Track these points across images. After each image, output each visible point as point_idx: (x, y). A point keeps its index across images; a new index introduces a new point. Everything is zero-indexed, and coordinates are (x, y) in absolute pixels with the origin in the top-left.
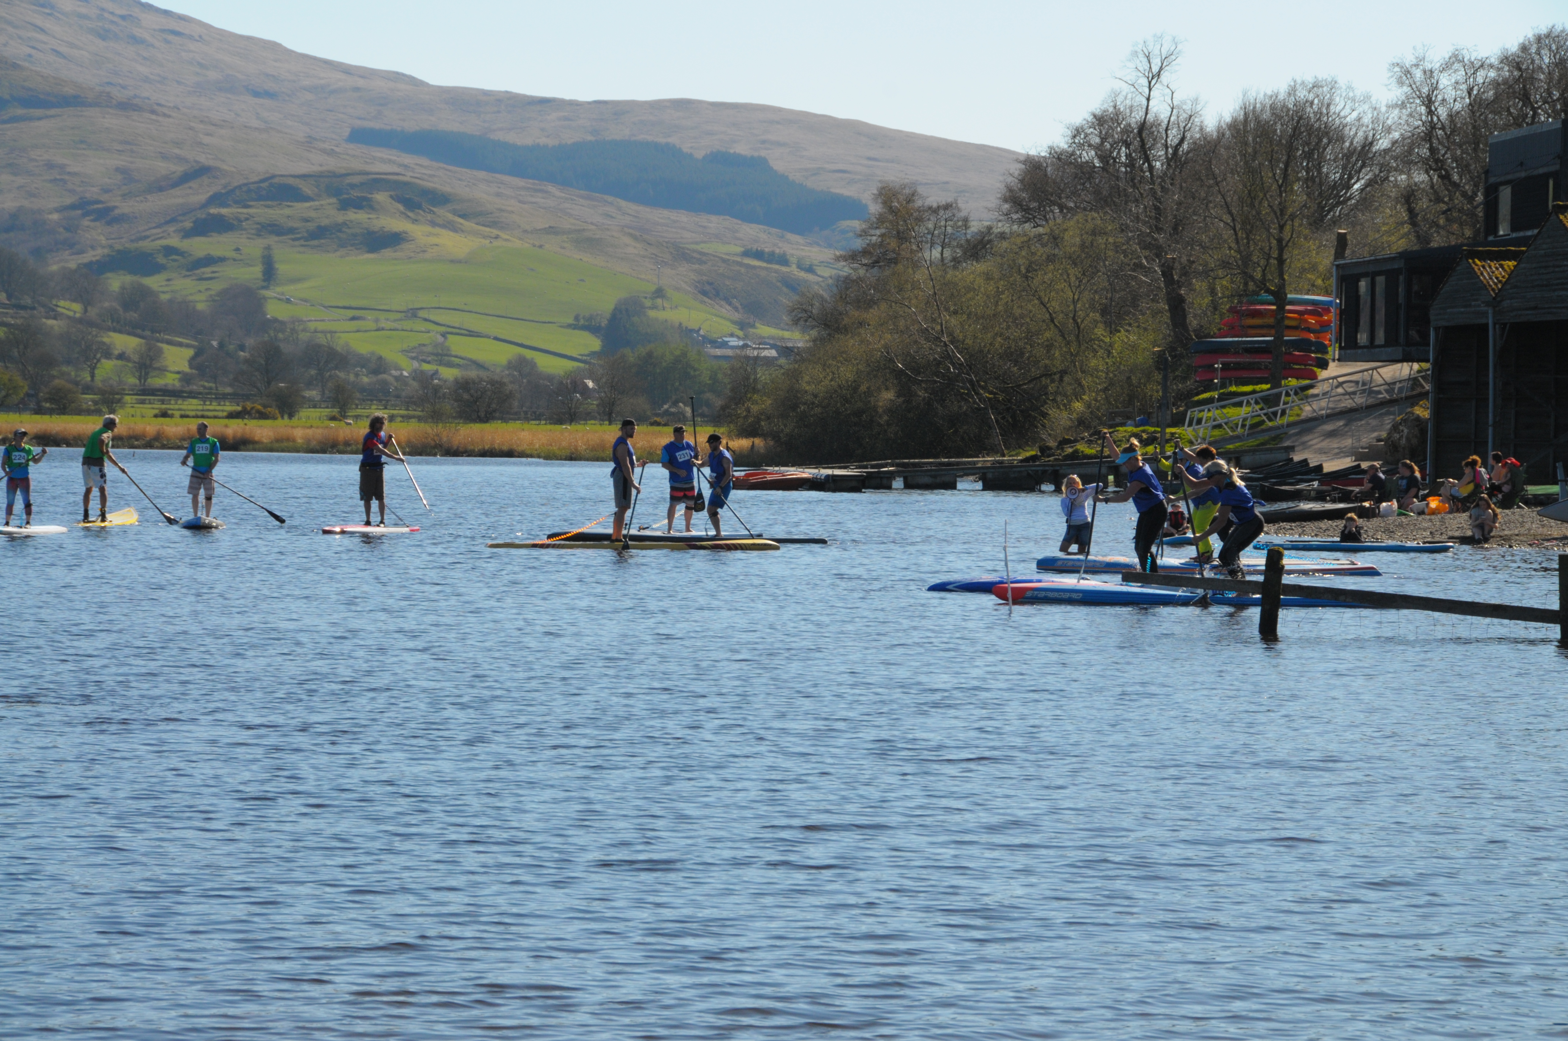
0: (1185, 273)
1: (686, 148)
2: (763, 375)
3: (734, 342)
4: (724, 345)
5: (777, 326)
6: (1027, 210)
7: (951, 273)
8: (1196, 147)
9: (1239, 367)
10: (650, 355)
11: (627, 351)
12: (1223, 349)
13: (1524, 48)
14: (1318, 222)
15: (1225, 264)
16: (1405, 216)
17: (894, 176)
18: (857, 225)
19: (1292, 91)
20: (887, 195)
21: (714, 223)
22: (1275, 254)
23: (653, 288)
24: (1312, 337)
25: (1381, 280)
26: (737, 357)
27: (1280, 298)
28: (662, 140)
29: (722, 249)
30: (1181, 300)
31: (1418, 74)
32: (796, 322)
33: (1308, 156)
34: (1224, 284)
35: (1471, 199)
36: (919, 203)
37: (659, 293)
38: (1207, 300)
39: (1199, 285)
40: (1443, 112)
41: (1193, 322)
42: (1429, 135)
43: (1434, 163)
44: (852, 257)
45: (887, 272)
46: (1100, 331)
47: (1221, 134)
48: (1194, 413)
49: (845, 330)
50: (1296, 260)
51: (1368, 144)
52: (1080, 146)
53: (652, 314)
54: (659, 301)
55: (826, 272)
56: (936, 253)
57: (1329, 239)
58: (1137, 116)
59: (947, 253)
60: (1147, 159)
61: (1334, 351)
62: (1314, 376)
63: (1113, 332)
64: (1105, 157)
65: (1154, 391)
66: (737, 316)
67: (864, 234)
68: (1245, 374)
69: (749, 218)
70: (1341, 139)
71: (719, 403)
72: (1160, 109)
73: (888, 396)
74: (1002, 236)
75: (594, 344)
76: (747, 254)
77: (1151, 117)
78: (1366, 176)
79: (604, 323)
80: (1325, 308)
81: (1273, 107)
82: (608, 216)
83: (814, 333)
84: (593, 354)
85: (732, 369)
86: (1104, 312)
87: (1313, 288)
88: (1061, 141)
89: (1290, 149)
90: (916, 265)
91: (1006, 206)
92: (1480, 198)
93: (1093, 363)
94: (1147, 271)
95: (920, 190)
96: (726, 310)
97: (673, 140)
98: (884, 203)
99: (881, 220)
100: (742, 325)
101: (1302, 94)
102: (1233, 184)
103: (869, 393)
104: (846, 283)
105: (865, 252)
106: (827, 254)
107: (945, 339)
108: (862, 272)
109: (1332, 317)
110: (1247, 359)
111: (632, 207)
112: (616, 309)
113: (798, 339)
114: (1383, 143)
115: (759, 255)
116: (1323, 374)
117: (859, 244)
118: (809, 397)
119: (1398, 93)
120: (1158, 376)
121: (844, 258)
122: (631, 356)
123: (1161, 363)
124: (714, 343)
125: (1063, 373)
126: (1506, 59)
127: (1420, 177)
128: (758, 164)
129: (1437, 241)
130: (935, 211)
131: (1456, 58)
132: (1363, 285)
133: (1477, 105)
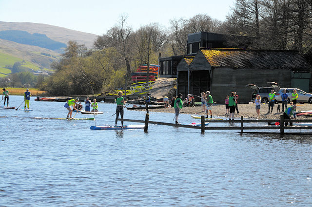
0: (130, 60)
1: (29, 32)
2: (45, 78)
3: (39, 71)
4: (37, 72)
5: (48, 69)
6: (99, 46)
7: (83, 59)
8: (132, 35)
9: (140, 78)
10: (22, 74)
11: (17, 73)
12: (137, 75)
13: (194, 18)
14: (155, 50)
15: (138, 58)
16: (172, 49)
17: (72, 39)
18: (64, 48)
19: (150, 25)
20: (70, 43)
21: (35, 47)
22: (147, 56)
23: (22, 60)
24: (155, 73)
25: (167, 62)
26: (40, 75)
27: (148, 65)
28: (24, 30)
29: (37, 53)
30: (129, 65)
31: (174, 22)
32: (52, 68)
33: (154, 37)
34: (137, 62)
35: (184, 47)
36: (77, 44)
37: (24, 61)
38: (134, 65)
39: (133, 62)
40: (179, 29)
41: (131, 70)
42: (176, 34)
43: (178, 39)
44: (64, 55)
45: (71, 58)
46: (113, 71)
47: (137, 33)
48: (131, 87)
49: (62, 69)
50: (151, 58)
51: (165, 35)
52: (109, 34)
53: (22, 65)
54: (24, 63)
55: (58, 58)
56: (80, 55)
57: (158, 54)
58: (121, 28)
59: (83, 55)
60: (122, 37)
61: (159, 76)
62: (155, 80)
63: (116, 71)
64: (114, 37)
65: (124, 83)
66: (40, 66)
67: (66, 50)
68: (142, 80)
69: (43, 47)
70: (160, 34)
71: (36, 84)
72: (125, 28)
73: (71, 83)
74: (94, 51)
75: (10, 71)
76: (42, 54)
77: (123, 29)
78: (164, 41)
79: (12, 67)
80: (157, 67)
81: (147, 28)
82: (13, 46)
83: (56, 70)
84: (10, 74)
85: (39, 77)
86: (114, 67)
87: (154, 63)
88: (106, 33)
89: (150, 36)
90: (76, 57)
91: (94, 46)
92: (186, 46)
93: (112, 77)
94: (123, 59)
95: (77, 42)
96: (37, 65)
97: (27, 31)
98: (70, 44)
99: (69, 48)
100: (41, 68)
101: (152, 25)
102: (139, 42)
103: (67, 82)
104: (62, 60)
105: (66, 54)
106: (58, 54)
107: (82, 72)
108: (65, 58)
109: (158, 69)
110: (142, 77)
111: (17, 44)
112: (15, 65)
113: (52, 71)
114: (168, 35)
115: (44, 54)
116: (156, 80)
117: (65, 52)
118: (55, 83)
119: (171, 25)
120: (125, 80)
121: (62, 55)
122: (18, 74)
123: (125, 77)
124: (35, 72)
125: (106, 79)
126: (191, 20)
127: (175, 42)
128: (44, 36)
129: (178, 55)
130: (80, 46)
131: (181, 19)
132: (164, 63)
133: (185, 28)
